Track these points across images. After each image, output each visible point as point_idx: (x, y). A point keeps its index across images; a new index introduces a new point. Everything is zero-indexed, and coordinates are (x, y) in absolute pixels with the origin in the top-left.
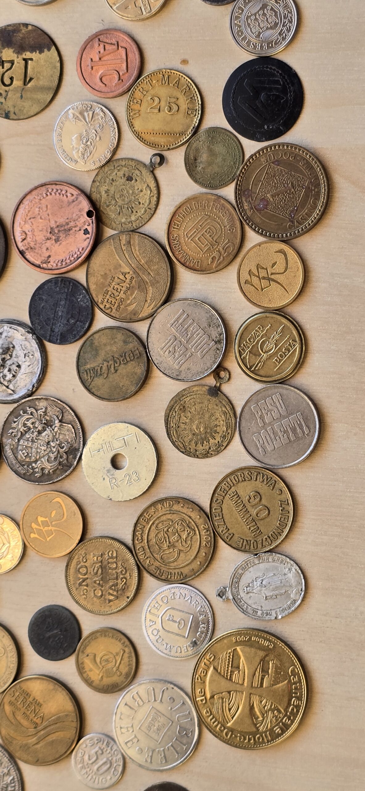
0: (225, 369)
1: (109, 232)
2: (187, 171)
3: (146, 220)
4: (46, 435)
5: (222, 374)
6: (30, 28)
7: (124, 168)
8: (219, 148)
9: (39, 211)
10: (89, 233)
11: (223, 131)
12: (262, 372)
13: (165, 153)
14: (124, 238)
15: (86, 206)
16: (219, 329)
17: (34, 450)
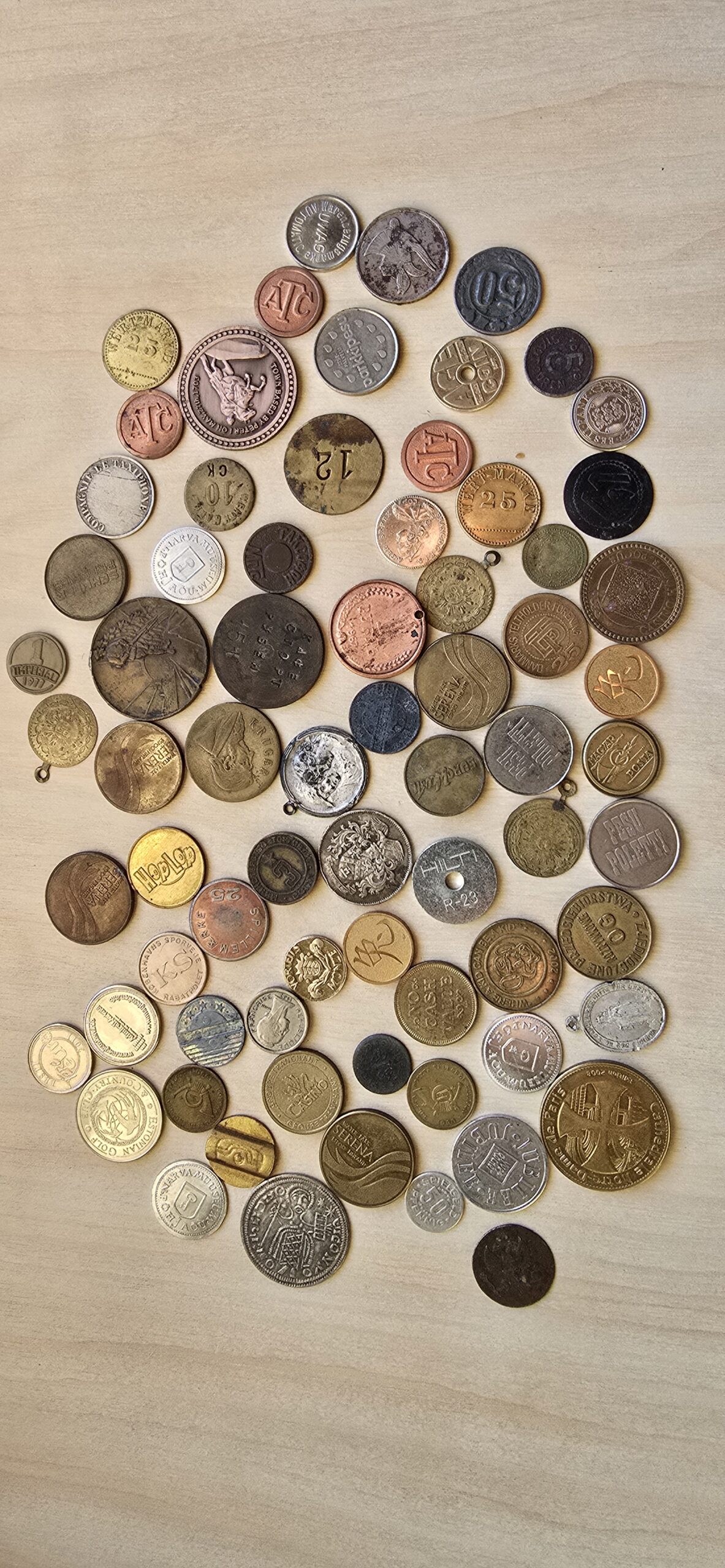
0: (571, 782)
1: (438, 634)
2: (526, 570)
3: (480, 621)
4: (371, 851)
5: (568, 786)
6: (348, 418)
7: (455, 567)
8: (560, 546)
9: (361, 612)
10: (417, 635)
11: (565, 528)
12: (613, 786)
13: (499, 551)
14: (458, 640)
15: (413, 606)
16: (566, 739)
17: (357, 868)
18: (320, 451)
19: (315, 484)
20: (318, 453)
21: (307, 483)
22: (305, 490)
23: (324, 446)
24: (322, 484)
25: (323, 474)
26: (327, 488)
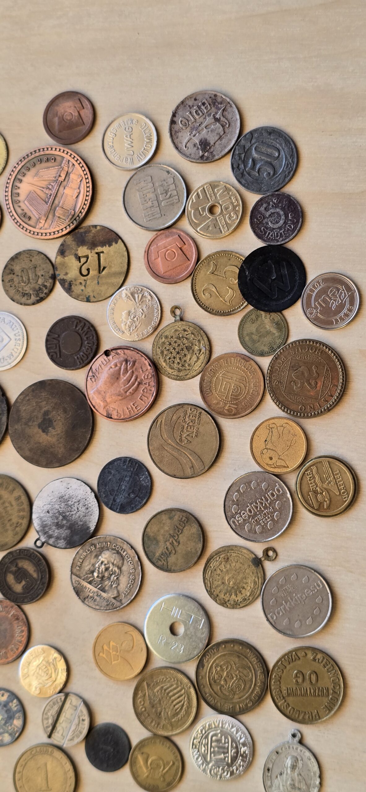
18: (80, 255)
19: (80, 281)
20: (79, 257)
21: (73, 280)
22: (73, 287)
23: (83, 251)
25: (84, 272)
26: (88, 282)
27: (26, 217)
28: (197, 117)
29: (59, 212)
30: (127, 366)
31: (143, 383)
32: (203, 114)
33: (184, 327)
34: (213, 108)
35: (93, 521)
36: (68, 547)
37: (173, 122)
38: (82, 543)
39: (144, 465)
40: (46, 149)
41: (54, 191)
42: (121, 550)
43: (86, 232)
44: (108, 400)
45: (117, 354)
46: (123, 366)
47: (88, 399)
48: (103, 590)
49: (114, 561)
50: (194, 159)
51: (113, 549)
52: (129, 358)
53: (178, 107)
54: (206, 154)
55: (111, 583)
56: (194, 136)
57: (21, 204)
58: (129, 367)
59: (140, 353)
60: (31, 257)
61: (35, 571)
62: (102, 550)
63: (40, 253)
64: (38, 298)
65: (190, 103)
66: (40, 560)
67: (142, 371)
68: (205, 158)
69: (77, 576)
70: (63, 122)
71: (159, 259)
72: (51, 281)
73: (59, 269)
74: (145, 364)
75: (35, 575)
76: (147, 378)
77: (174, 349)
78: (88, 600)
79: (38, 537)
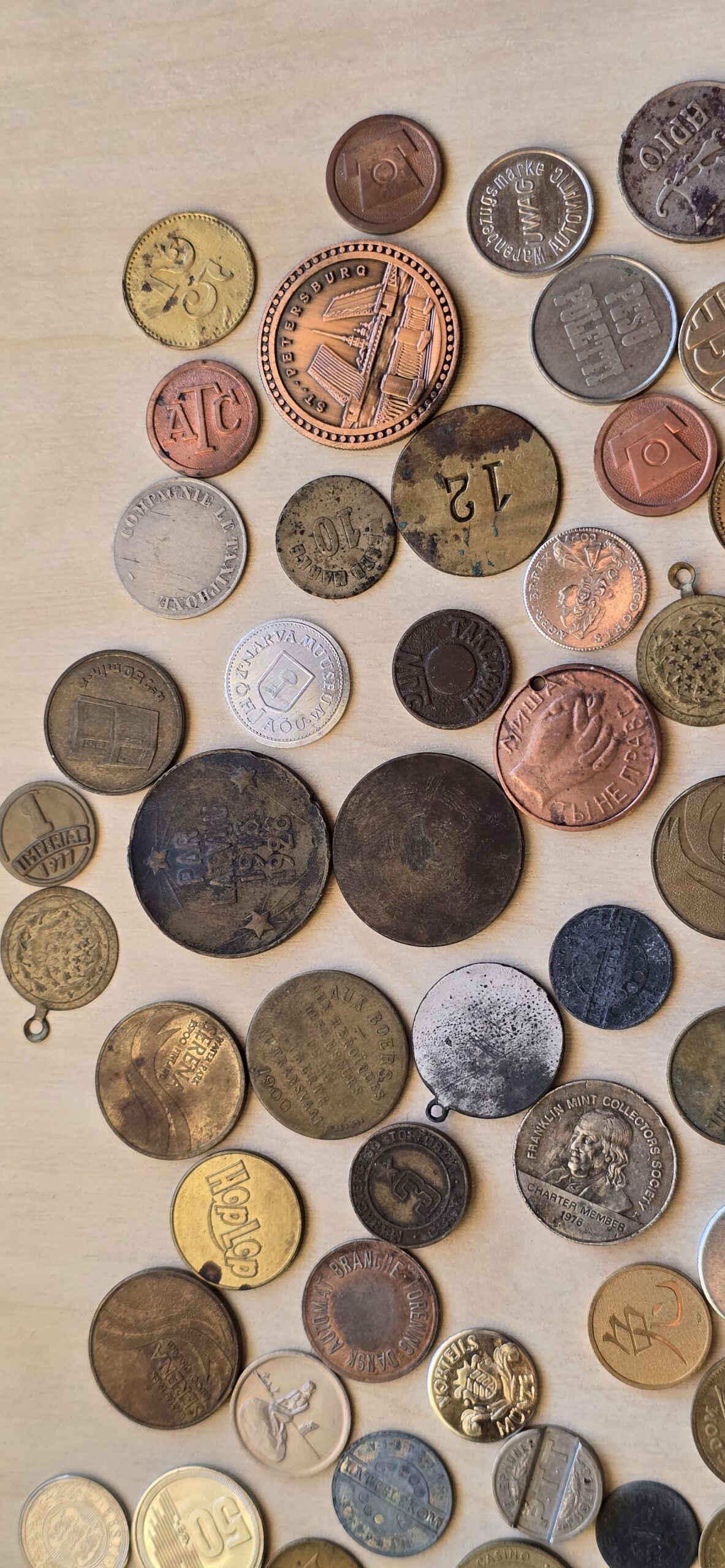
18: (448, 475)
19: (453, 532)
20: (446, 480)
21: (439, 533)
22: (439, 546)
23: (454, 465)
24: (465, 529)
25: (463, 512)
26: (474, 534)
27: (315, 404)
28: (679, 142)
29: (388, 385)
30: (586, 707)
31: (627, 740)
32: (694, 134)
33: (706, 609)
34: (714, 120)
35: (553, 1052)
36: (504, 1112)
37: (626, 159)
38: (532, 1103)
39: (649, 920)
40: (342, 250)
41: (372, 341)
42: (624, 1108)
43: (454, 424)
44: (551, 786)
45: (560, 683)
46: (576, 708)
47: (504, 787)
48: (594, 1198)
49: (611, 1133)
50: (685, 235)
51: (604, 1108)
52: (588, 690)
53: (633, 125)
54: (711, 222)
55: (611, 1181)
56: (678, 185)
57: (301, 377)
58: (589, 709)
59: (612, 676)
60: (336, 491)
61: (435, 1173)
62: (578, 1114)
63: (354, 480)
64: (364, 580)
65: (660, 112)
66: (444, 1147)
67: (622, 713)
68: (709, 231)
69: (529, 1173)
70: (373, 184)
71: (631, 463)
72: (387, 539)
73: (403, 511)
74: (626, 699)
75: (437, 1181)
76: (636, 729)
77: (688, 658)
78: (563, 1224)
79: (433, 1097)
